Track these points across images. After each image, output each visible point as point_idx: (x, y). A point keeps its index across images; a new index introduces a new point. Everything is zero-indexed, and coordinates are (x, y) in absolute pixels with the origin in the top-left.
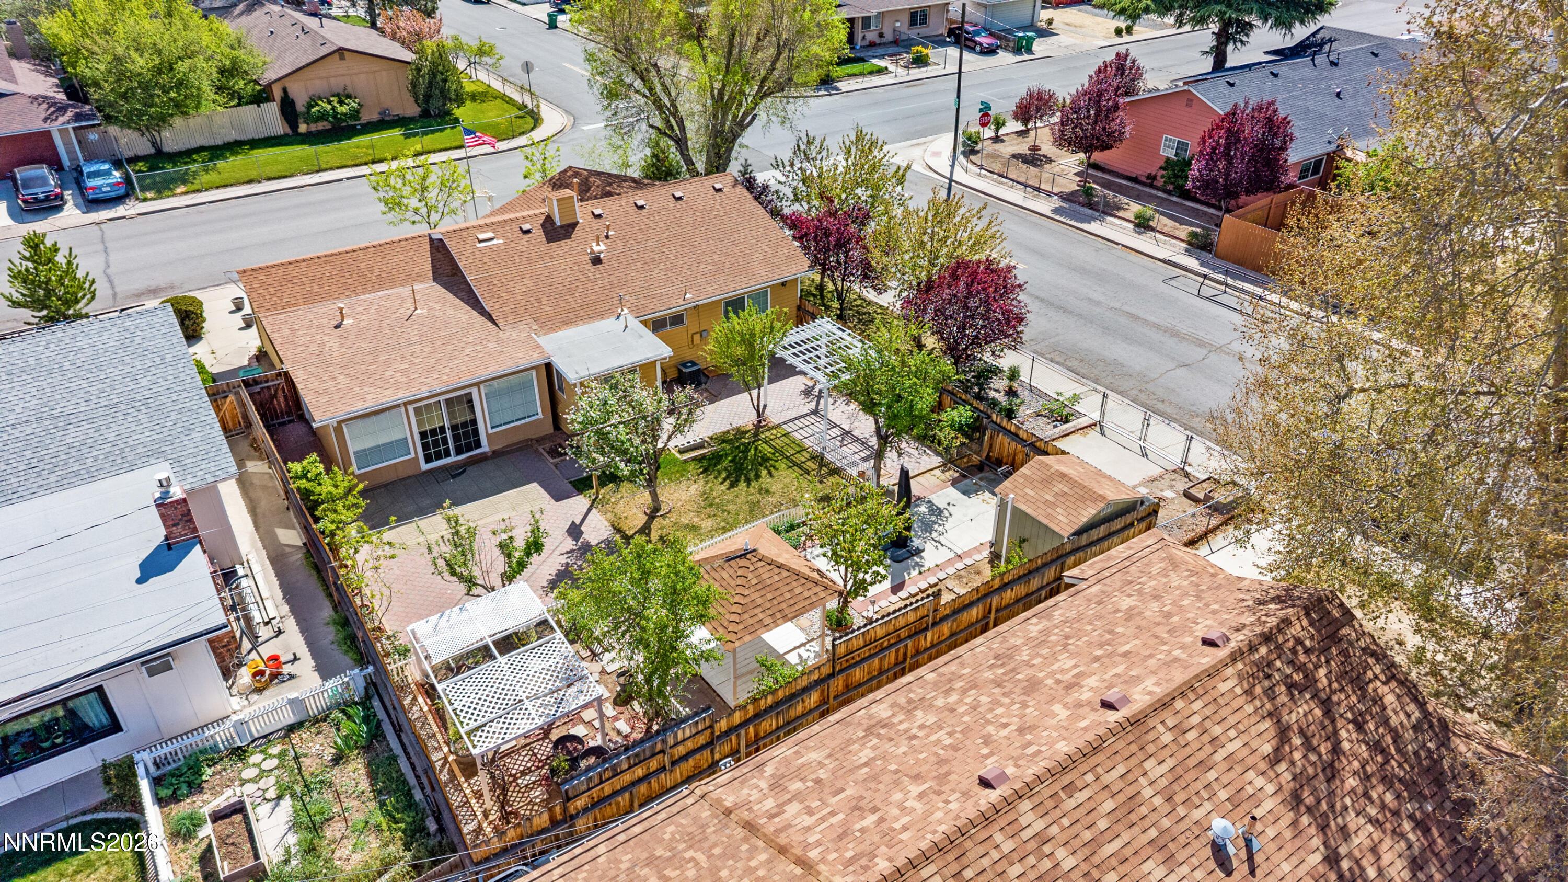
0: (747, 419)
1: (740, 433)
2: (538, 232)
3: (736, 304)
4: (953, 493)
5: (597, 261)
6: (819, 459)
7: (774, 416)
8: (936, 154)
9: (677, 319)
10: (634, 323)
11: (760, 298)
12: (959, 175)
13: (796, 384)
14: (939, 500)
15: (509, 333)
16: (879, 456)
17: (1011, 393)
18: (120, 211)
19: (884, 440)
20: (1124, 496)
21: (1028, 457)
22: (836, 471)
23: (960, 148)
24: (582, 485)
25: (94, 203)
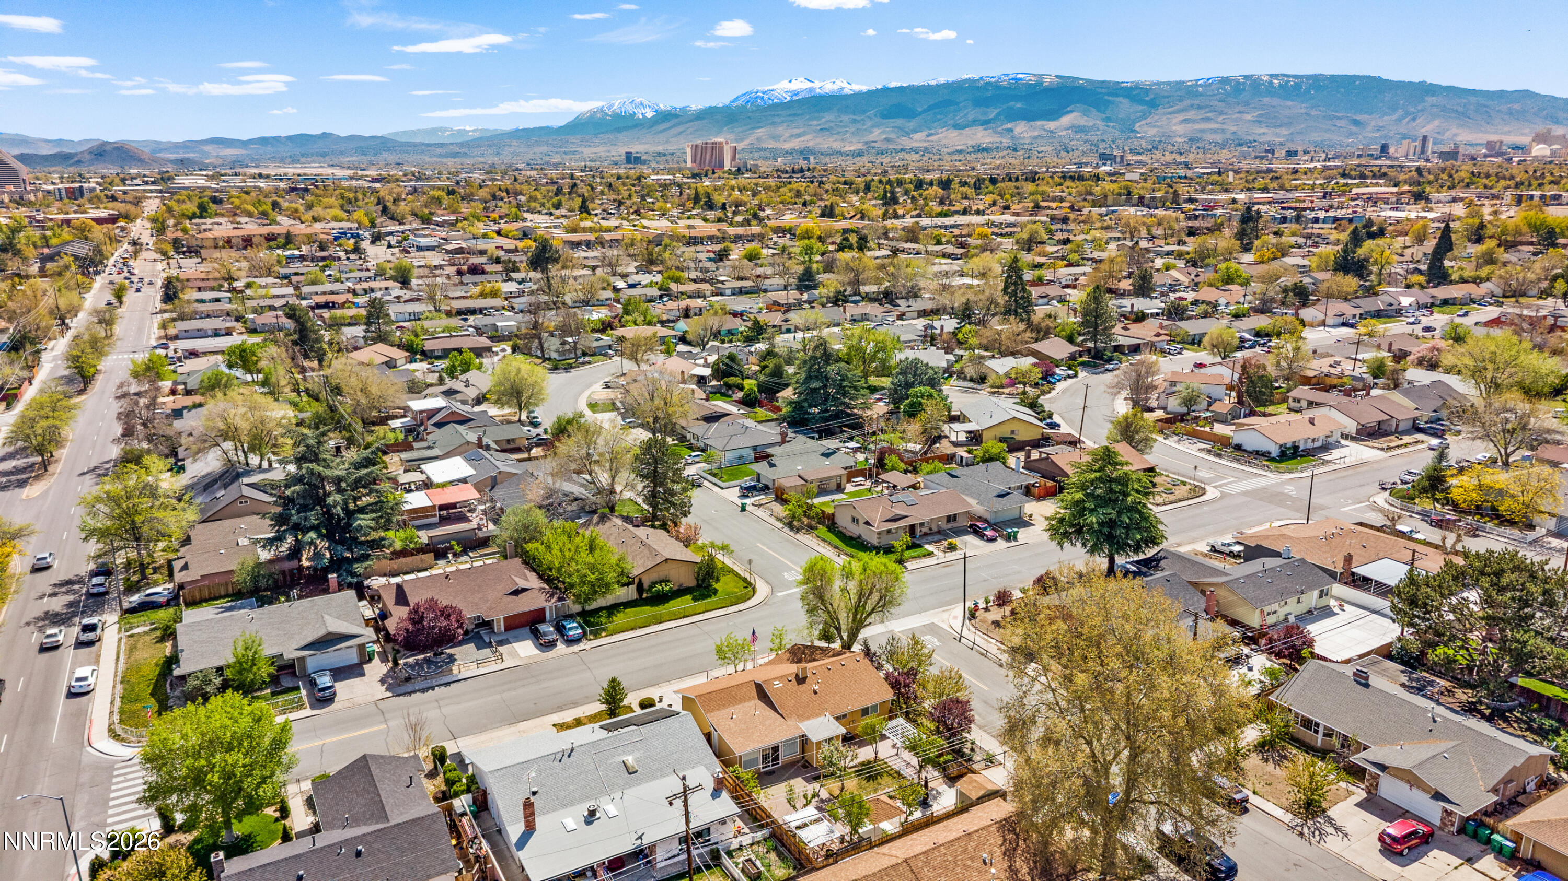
0: (872, 756)
1: (869, 762)
2: (794, 681)
3: (865, 712)
4: (945, 787)
5: (815, 693)
6: (898, 773)
7: (880, 756)
8: (955, 618)
9: (845, 716)
10: (831, 719)
11: (874, 708)
12: (965, 633)
13: (888, 743)
14: (940, 790)
15: (789, 722)
16: (920, 772)
17: (972, 750)
18: (581, 646)
19: (921, 767)
20: (995, 788)
21: (966, 774)
22: (904, 777)
23: (967, 615)
24: (816, 778)
25: (571, 642)
